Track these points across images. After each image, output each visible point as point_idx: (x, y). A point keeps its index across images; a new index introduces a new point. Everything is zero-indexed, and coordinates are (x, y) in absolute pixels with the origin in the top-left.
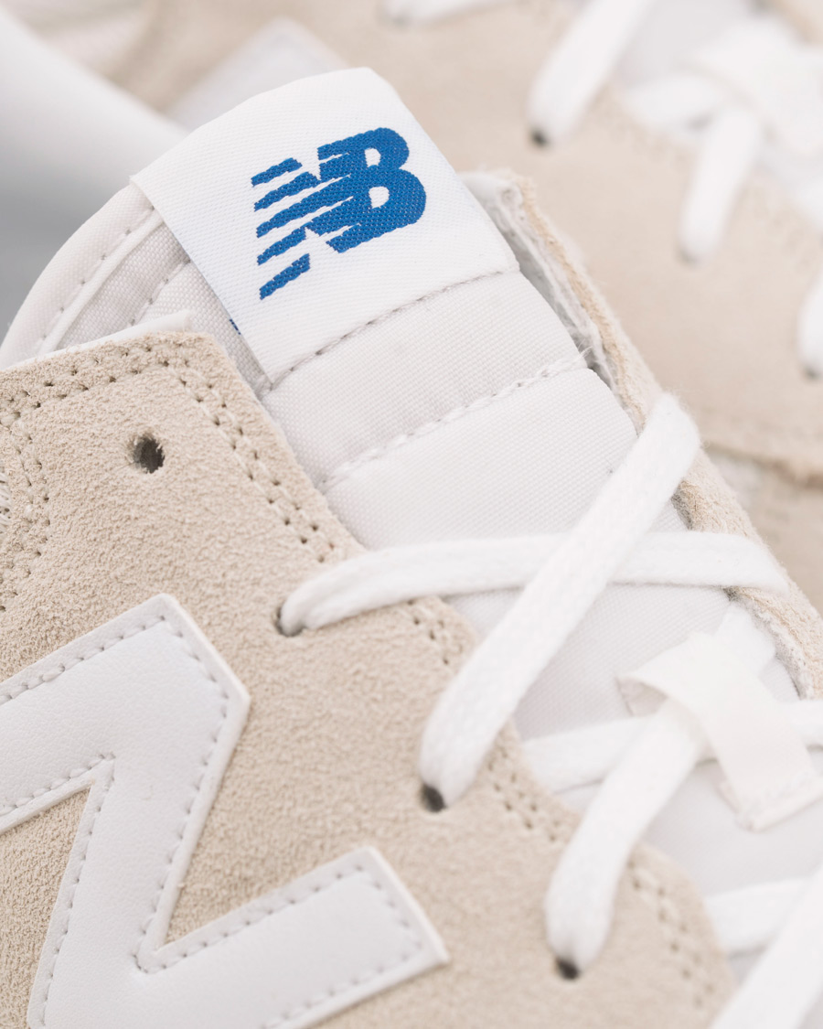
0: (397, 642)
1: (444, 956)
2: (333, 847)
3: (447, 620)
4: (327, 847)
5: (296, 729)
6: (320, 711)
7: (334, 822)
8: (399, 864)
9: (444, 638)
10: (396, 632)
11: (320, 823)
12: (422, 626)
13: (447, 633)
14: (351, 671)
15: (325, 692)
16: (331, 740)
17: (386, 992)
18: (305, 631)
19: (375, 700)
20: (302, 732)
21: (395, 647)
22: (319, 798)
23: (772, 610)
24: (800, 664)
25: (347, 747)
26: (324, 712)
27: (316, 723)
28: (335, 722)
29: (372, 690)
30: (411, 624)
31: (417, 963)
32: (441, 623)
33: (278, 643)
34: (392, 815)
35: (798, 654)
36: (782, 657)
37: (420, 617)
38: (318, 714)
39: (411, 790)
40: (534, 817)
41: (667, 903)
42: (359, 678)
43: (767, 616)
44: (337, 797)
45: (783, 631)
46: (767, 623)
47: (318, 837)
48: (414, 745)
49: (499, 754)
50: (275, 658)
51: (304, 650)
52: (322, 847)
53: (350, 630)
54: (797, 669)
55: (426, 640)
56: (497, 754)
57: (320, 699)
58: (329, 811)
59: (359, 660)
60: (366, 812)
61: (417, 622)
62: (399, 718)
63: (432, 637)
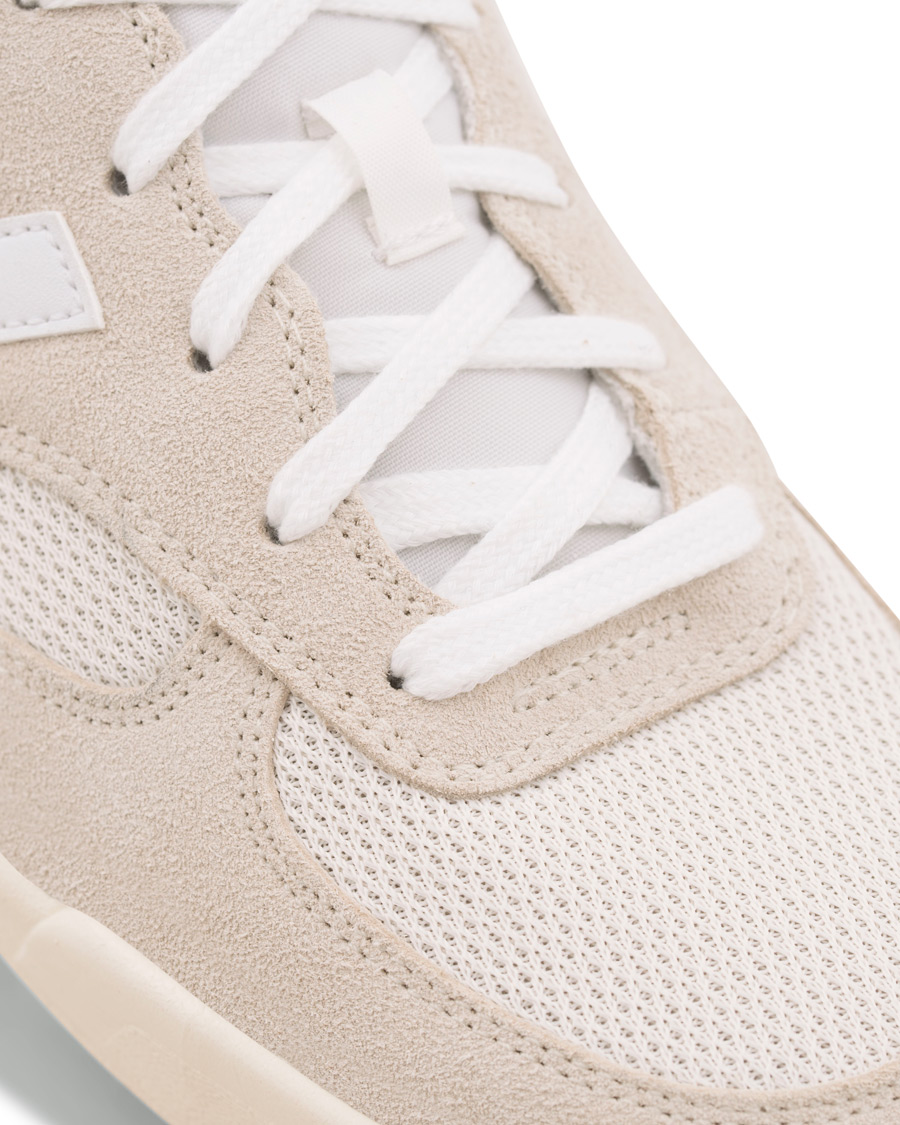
0: (113, 39)
1: (100, 324)
2: (28, 202)
3: (160, 30)
4: (23, 200)
5: (12, 94)
6: (37, 83)
7: (31, 181)
8: (78, 234)
9: (155, 44)
10: (115, 29)
11: (20, 180)
12: (137, 29)
13: (159, 41)
14: (70, 56)
15: (44, 69)
16: (42, 111)
17: (48, 339)
18: (37, 9)
19: (85, 86)
20: (18, 98)
21: (111, 42)
22: (23, 158)
23: (457, 49)
24: (470, 103)
25: (54, 121)
26: (41, 85)
27: (32, 93)
28: (48, 96)
29: (84, 77)
30: (130, 25)
31: (77, 323)
32: (155, 30)
33: (12, 14)
34: (82, 189)
35: (470, 92)
36: (456, 90)
37: (137, 20)
38: (34, 86)
39: (101, 171)
40: (200, 222)
41: (294, 325)
42: (75, 64)
43: (451, 52)
44: (38, 161)
45: (462, 70)
46: (450, 60)
47: (16, 190)
48: (111, 133)
49: (182, 159)
50: (7, 26)
51: (33, 26)
52: (18, 199)
53: (76, 18)
54: (466, 106)
55: (140, 43)
56: (181, 157)
57: (39, 73)
58: (30, 171)
59: (79, 48)
60: (60, 180)
61: (135, 24)
62: (102, 107)
63: (146, 41)
